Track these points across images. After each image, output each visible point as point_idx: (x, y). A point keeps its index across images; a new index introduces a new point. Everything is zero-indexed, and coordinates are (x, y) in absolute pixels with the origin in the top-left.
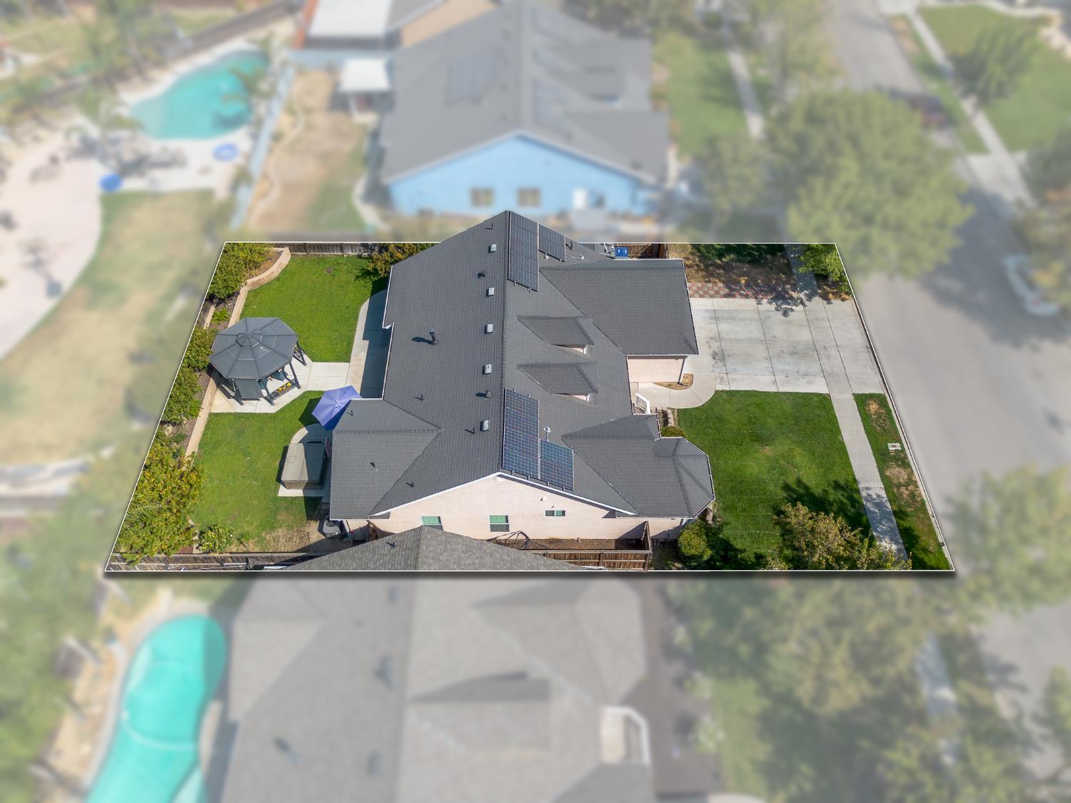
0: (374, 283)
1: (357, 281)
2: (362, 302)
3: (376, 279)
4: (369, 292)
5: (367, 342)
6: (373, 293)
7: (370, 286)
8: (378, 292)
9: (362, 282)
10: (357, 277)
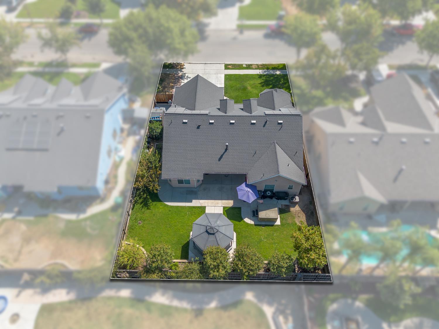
0: (153, 201)
1: (151, 209)
2: (166, 205)
3: (150, 201)
4: (158, 204)
5: (193, 201)
6: (160, 201)
7: (155, 203)
8: (159, 199)
9: (152, 207)
10: (148, 209)
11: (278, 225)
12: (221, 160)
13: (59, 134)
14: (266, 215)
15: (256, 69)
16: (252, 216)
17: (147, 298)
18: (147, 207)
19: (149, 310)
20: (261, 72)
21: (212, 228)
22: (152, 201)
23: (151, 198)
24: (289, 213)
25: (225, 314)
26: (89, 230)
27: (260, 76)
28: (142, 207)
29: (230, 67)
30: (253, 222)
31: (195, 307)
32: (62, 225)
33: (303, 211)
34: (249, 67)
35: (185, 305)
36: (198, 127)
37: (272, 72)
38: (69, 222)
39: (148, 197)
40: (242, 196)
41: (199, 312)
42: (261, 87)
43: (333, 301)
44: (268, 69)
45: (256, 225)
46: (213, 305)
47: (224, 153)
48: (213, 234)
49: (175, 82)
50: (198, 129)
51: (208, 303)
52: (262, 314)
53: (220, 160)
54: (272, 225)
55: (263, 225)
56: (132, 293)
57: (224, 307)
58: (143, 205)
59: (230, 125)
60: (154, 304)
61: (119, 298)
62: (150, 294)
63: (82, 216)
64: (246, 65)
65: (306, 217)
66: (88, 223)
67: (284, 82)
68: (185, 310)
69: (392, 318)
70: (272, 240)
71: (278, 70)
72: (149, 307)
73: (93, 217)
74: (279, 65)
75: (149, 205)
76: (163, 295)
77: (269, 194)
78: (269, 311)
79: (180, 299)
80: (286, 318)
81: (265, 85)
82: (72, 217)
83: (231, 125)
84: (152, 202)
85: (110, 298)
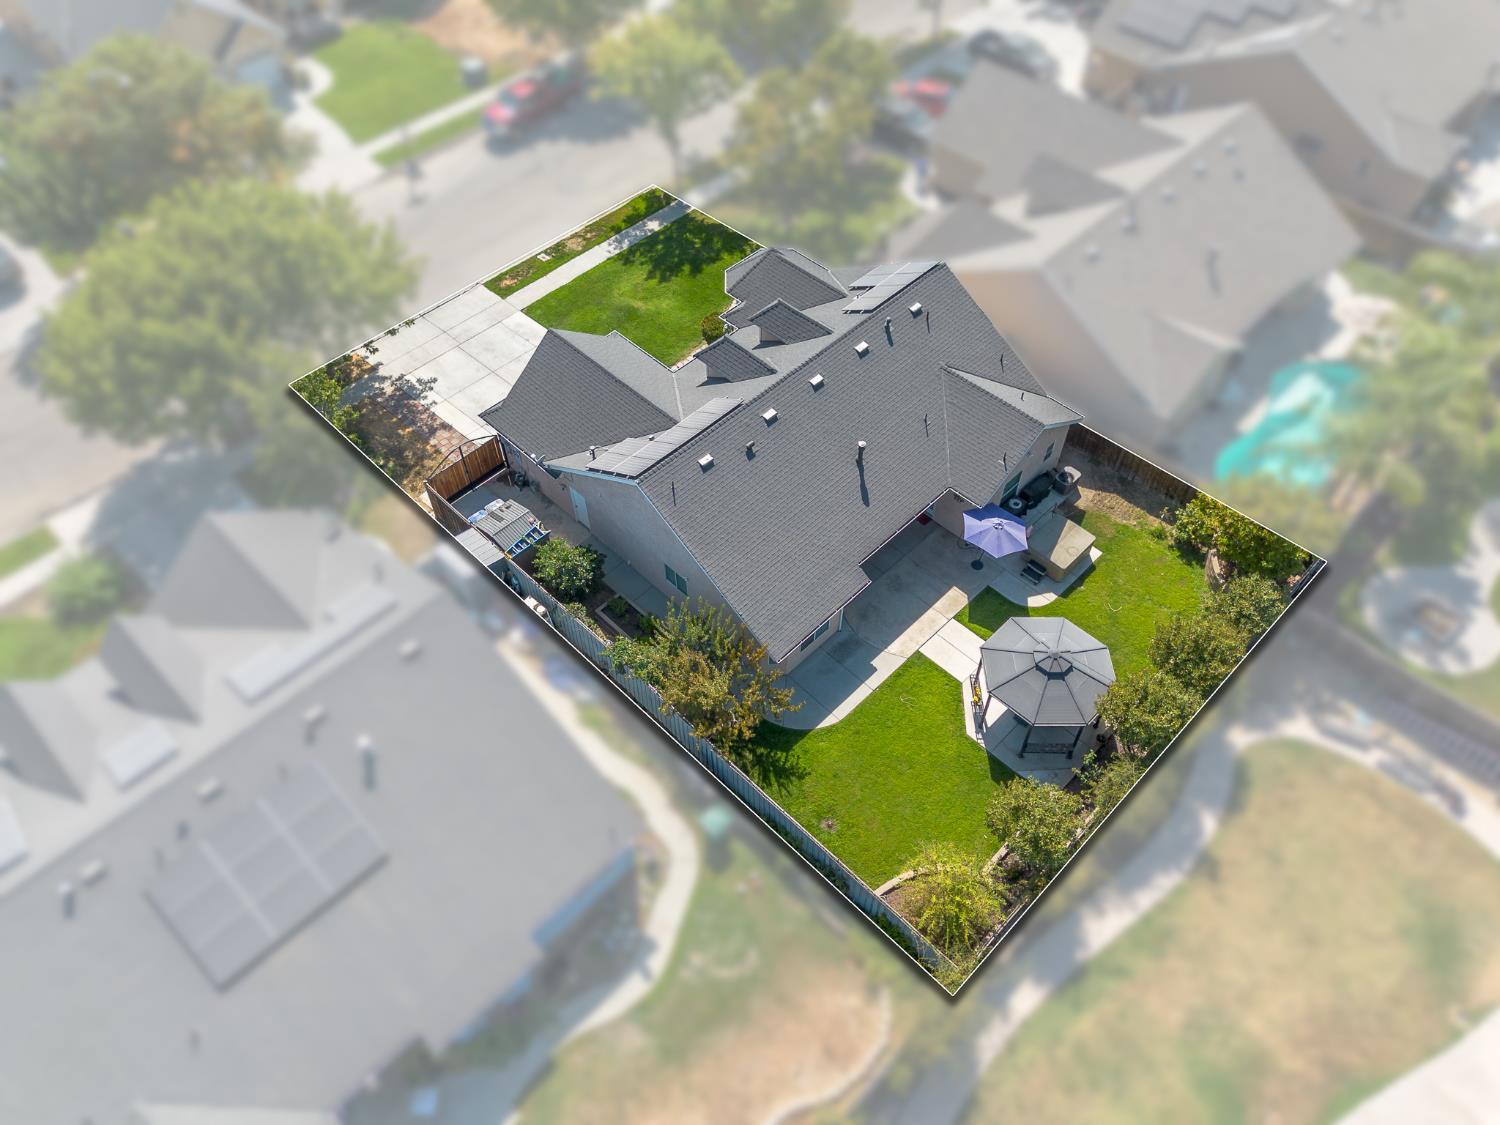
0: (787, 748)
1: (809, 770)
2: (830, 730)
3: (779, 754)
4: (806, 743)
5: (875, 663)
6: (801, 734)
7: (797, 749)
8: (795, 731)
9: (802, 763)
10: (801, 777)
11: (1100, 559)
12: (870, 501)
13: (370, 782)
14: (1068, 551)
15: (585, 249)
16: (1035, 584)
17: (1081, 956)
18: (793, 774)
19: (1120, 972)
20: (611, 248)
21: (1056, 658)
22: (782, 750)
23: (773, 747)
24: (1086, 516)
25: (1250, 816)
26: (726, 973)
27: (626, 259)
28: (781, 785)
29: (508, 282)
30: (1052, 594)
31: (1188, 864)
32: (635, 1040)
33: (1104, 489)
34: (560, 254)
35: (1165, 883)
36: (750, 454)
37: (636, 233)
38: (640, 1012)
39: (761, 750)
40: (999, 547)
41: (1207, 867)
42: (664, 284)
43: (1357, 604)
44: (617, 230)
45: (1065, 595)
46: (1209, 823)
47: (862, 475)
48: (1070, 669)
49: (404, 416)
50: (755, 460)
51: (1197, 830)
52: (1298, 748)
53: (866, 500)
54: (1093, 568)
55: (1075, 583)
56: (1039, 979)
57: (1233, 804)
58: (778, 781)
59: (818, 392)
60: (1111, 950)
61: (1028, 1025)
62: (1075, 940)
63: (658, 962)
64: (545, 252)
65: (1123, 497)
66: (697, 959)
67: (700, 239)
68: (1178, 893)
69: (1456, 547)
70: (1130, 596)
71: (646, 220)
72: (1111, 964)
73: (690, 935)
74: (632, 204)
75: (792, 767)
76: (1100, 912)
77: (1020, 506)
78: (1299, 727)
79: (1142, 881)
80: (1338, 712)
81: (668, 273)
82: (632, 990)
83: (821, 391)
84: (787, 752)
85: (1011, 1047)
